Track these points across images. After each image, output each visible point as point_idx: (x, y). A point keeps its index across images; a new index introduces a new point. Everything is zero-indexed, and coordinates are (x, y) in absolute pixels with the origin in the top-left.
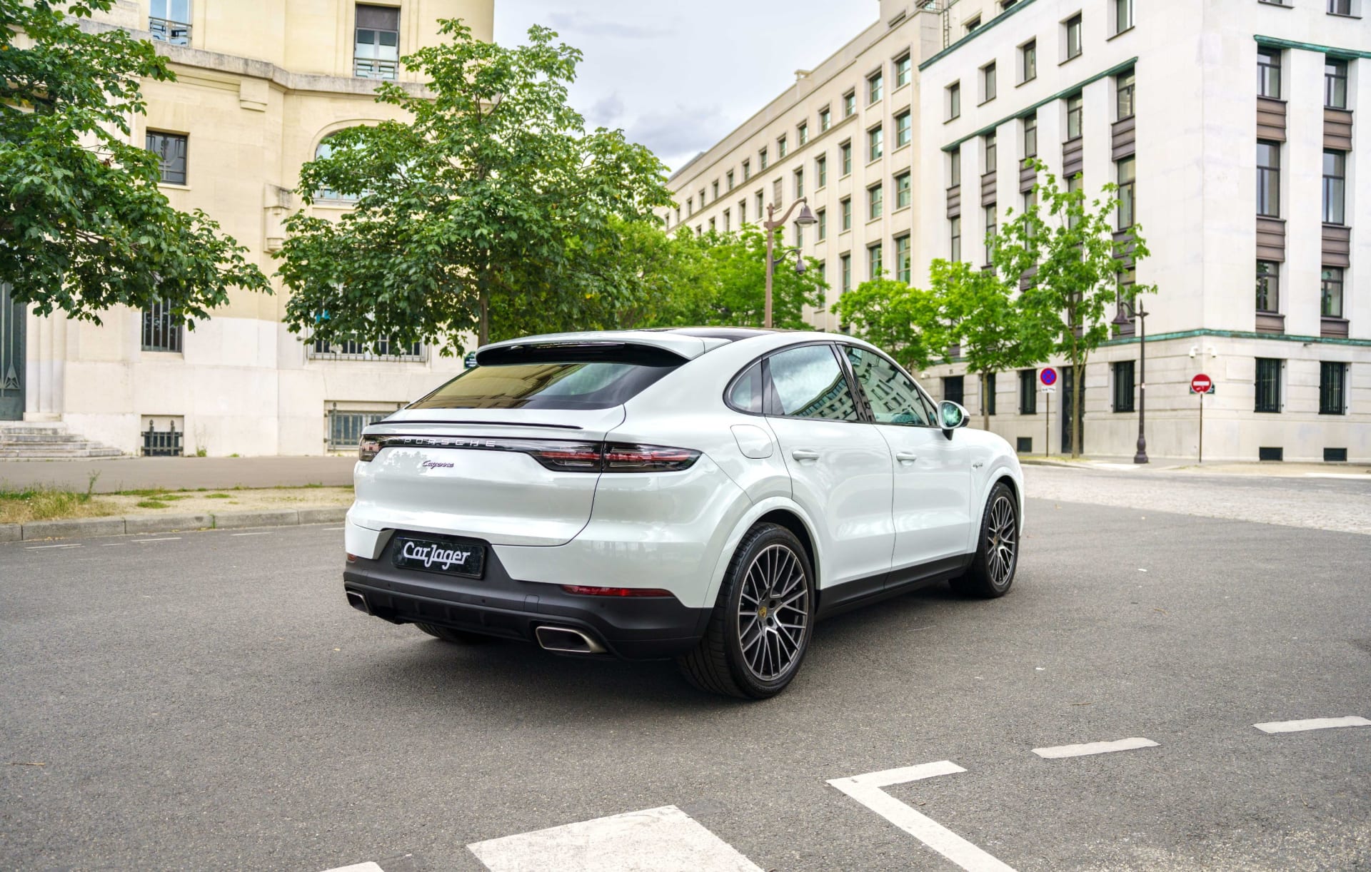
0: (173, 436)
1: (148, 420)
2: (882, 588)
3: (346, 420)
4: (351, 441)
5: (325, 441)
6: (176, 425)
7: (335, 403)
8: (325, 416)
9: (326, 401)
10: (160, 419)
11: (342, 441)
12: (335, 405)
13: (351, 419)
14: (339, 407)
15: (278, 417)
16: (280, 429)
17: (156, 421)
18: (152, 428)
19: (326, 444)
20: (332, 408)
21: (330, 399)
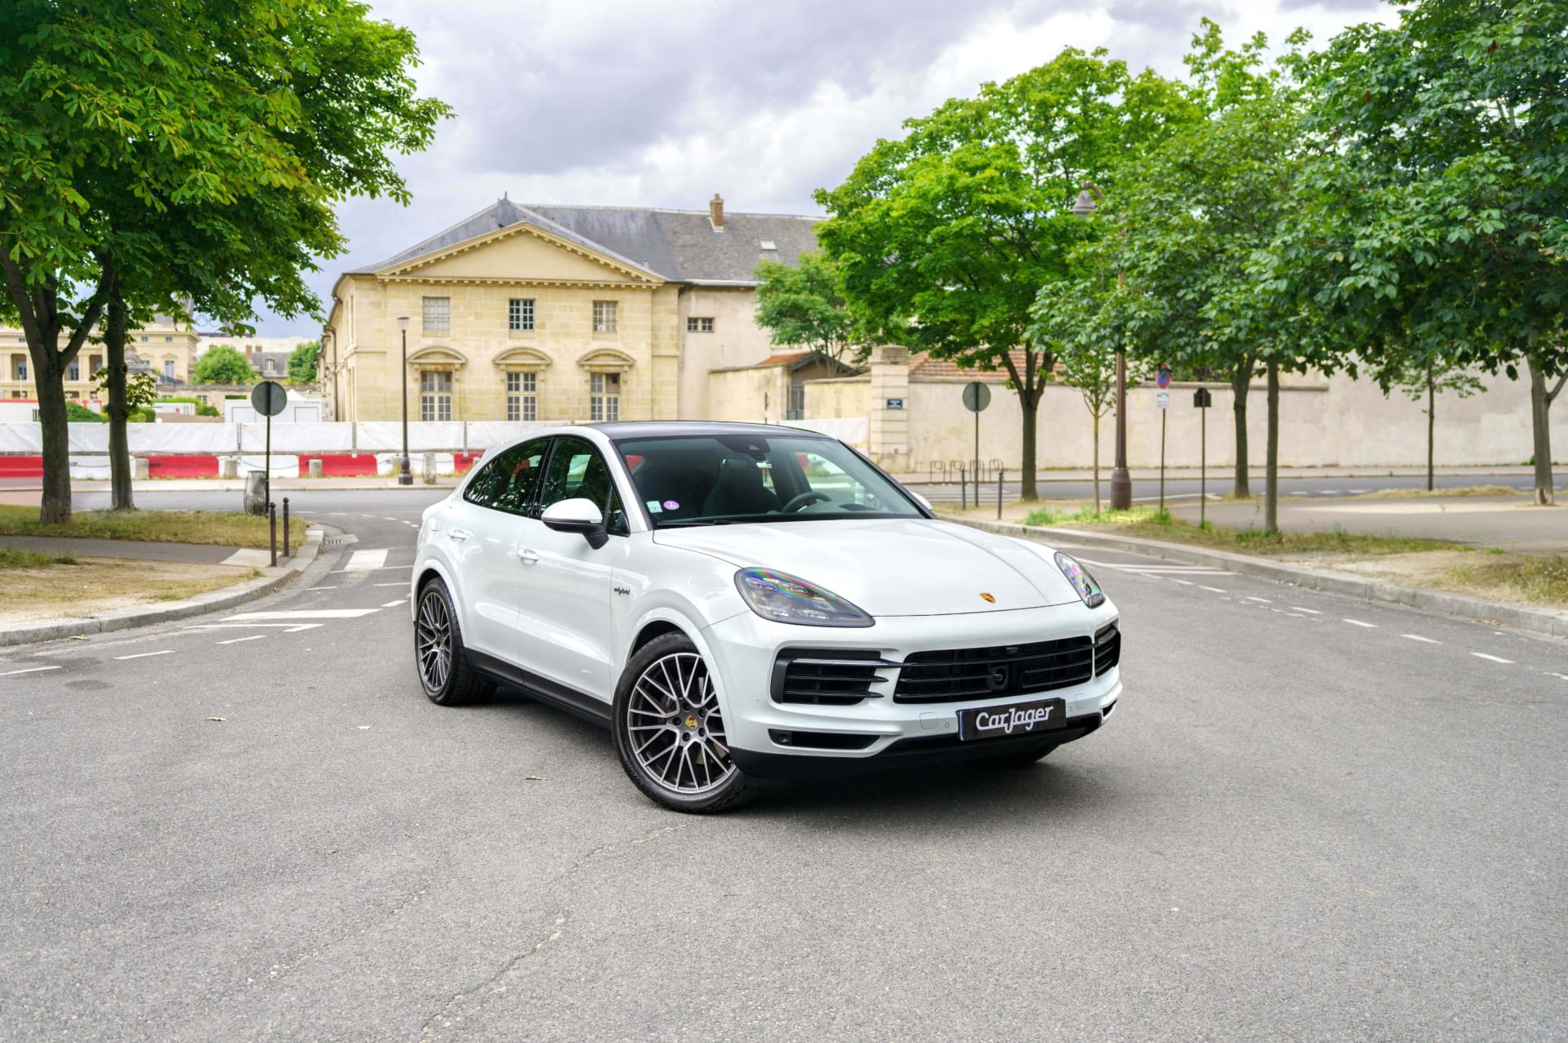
2: (521, 682)
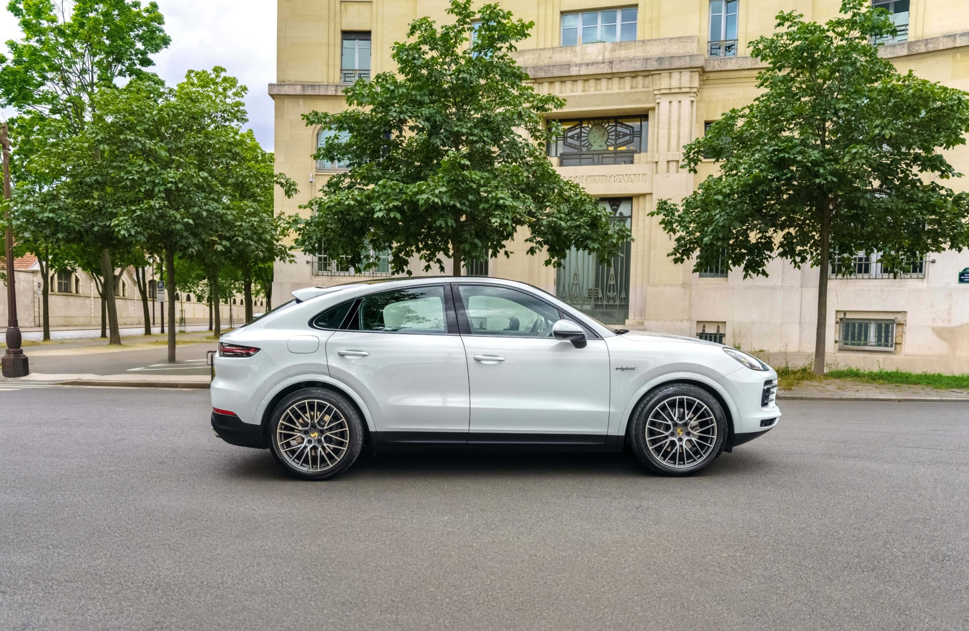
0: (718, 337)
1: (702, 325)
3: (854, 325)
4: (856, 342)
5: (836, 342)
6: (720, 328)
7: (845, 313)
8: (837, 323)
9: (837, 311)
10: (710, 324)
11: (849, 342)
12: (845, 314)
13: (857, 326)
14: (848, 316)
15: (800, 323)
16: (801, 332)
17: (707, 325)
18: (704, 330)
19: (837, 345)
20: (842, 316)
21: (840, 309)
